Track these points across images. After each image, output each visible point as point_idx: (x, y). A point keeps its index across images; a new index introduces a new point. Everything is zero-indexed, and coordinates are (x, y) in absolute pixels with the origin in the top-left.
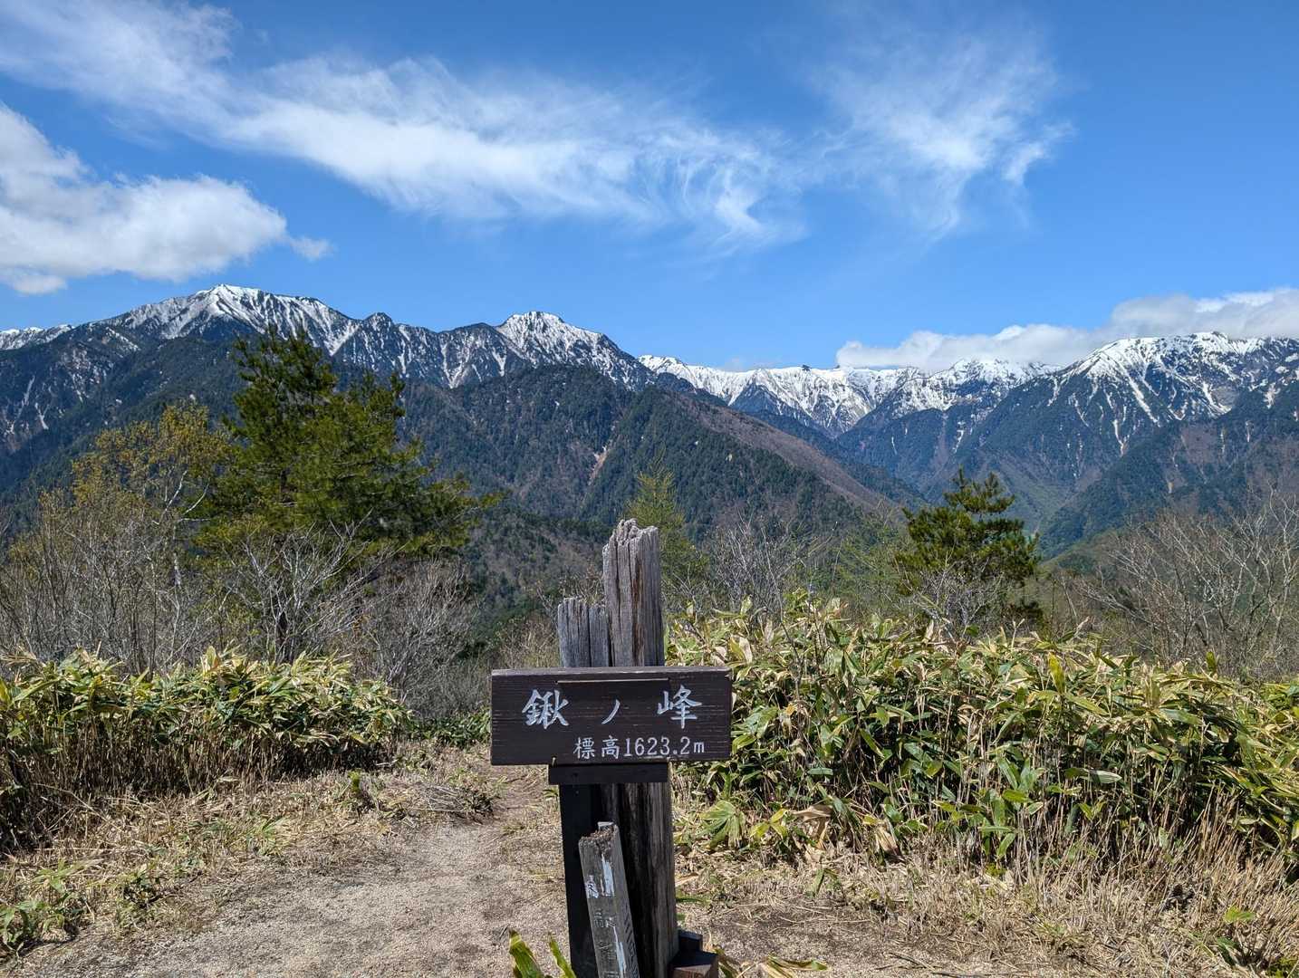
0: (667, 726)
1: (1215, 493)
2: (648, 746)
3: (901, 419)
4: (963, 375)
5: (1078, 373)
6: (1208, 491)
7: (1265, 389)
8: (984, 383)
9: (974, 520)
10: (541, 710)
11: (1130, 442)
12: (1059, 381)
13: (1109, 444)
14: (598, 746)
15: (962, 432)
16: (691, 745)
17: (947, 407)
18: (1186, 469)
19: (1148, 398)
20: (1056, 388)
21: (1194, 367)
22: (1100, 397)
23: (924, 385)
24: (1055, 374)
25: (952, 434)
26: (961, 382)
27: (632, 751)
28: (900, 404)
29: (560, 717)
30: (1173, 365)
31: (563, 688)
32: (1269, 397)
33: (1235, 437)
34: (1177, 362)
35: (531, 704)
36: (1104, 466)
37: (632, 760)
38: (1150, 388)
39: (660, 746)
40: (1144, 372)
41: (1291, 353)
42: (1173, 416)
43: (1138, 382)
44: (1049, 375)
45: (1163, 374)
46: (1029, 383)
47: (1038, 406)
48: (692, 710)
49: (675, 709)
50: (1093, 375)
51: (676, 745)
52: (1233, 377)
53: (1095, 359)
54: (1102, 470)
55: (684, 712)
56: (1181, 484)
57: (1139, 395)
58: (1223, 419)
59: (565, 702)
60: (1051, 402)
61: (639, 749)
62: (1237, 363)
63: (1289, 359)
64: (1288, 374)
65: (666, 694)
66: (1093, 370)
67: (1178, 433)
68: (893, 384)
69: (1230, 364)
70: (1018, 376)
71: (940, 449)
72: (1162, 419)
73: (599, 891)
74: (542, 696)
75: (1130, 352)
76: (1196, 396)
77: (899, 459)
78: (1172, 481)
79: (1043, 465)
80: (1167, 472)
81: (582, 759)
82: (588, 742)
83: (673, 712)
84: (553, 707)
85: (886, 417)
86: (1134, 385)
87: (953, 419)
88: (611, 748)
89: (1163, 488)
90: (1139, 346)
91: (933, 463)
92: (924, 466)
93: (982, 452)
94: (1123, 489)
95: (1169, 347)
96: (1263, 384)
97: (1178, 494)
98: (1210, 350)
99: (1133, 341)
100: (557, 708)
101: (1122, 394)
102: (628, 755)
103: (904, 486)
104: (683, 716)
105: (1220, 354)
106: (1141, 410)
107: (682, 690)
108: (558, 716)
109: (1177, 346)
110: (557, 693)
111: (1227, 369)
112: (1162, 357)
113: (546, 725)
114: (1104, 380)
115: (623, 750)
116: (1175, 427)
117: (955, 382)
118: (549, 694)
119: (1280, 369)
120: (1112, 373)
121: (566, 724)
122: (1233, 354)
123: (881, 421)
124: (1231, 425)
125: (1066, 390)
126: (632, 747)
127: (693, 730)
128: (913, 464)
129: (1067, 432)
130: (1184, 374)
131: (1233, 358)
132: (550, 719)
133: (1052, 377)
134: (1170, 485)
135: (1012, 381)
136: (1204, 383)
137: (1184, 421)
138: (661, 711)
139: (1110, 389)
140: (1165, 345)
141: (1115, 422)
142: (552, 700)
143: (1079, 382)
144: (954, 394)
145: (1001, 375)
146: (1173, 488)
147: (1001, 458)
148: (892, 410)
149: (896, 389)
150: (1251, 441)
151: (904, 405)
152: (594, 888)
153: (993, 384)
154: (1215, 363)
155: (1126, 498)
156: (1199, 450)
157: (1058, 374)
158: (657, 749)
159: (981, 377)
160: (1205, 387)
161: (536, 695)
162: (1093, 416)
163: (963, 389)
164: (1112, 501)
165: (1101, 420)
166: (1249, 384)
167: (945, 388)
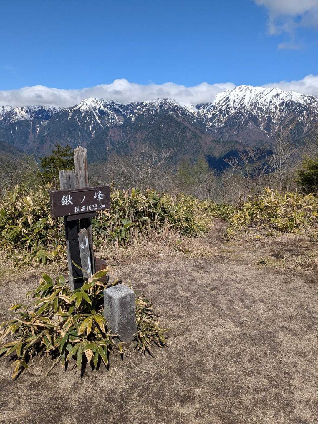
0: (96, 201)
1: (120, 150)
2: (92, 207)
3: (14, 123)
4: (37, 107)
5: (77, 108)
6: (118, 150)
7: (132, 117)
8: (45, 110)
9: (64, 159)
10: (66, 200)
11: (95, 133)
12: (71, 111)
13: (89, 134)
14: (80, 209)
15: (38, 129)
16: (102, 206)
17: (32, 119)
18: (112, 143)
19: (99, 119)
20: (70, 114)
21: (112, 109)
22: (85, 117)
23: (22, 110)
24: (69, 109)
25: (34, 130)
26: (36, 110)
27: (88, 209)
28: (13, 117)
29: (71, 202)
30: (106, 107)
31: (71, 194)
32: (133, 119)
33: (125, 132)
34: (107, 107)
35: (63, 199)
36: (88, 141)
37: (89, 211)
38: (100, 115)
39: (95, 207)
40: (98, 110)
41: (138, 106)
42: (107, 125)
43: (96, 113)
44: (68, 109)
45: (104, 111)
46: (61, 111)
47: (65, 120)
48: (102, 197)
49: (98, 197)
50: (82, 110)
51: (98, 206)
52: (123, 113)
53: (82, 104)
54: (87, 143)
55: (100, 197)
56: (110, 148)
57: (97, 118)
58: (121, 126)
59: (72, 198)
60: (69, 119)
61: (90, 208)
62: (124, 108)
63: (137, 108)
64: (138, 112)
65: (96, 193)
66: (82, 108)
67: (109, 131)
68: (9, 110)
69: (122, 108)
70: (57, 109)
71: (31, 135)
72: (104, 126)
73: (84, 246)
74: (66, 196)
75: (93, 102)
76: (113, 119)
77: (15, 139)
78: (108, 146)
79: (68, 141)
80: (107, 143)
81: (77, 213)
82: (78, 208)
83: (97, 198)
84: (69, 199)
85: (8, 123)
86: (95, 114)
87: (34, 124)
88: (83, 209)
89: (106, 149)
90: (96, 100)
91: (29, 141)
92: (25, 142)
93: (46, 137)
94: (94, 149)
95: (105, 102)
96: (131, 115)
97: (111, 150)
98: (116, 103)
99: (94, 99)
100: (70, 200)
101: (91, 117)
102: (87, 210)
103: (18, 150)
104: (100, 199)
105: (119, 105)
106: (98, 122)
107: (99, 192)
108: (70, 201)
109: (107, 101)
110: (70, 195)
111: (121, 110)
112: (103, 105)
113: (67, 205)
114: (86, 112)
115: (86, 209)
116: (107, 128)
117: (34, 110)
118: (67, 196)
119: (135, 111)
120: (88, 109)
121: (72, 204)
122: (123, 105)
123: (6, 124)
124: (123, 128)
125: (74, 114)
126: (88, 208)
127: (103, 202)
128: (21, 141)
129: (75, 129)
130: (109, 111)
131: (123, 106)
132: (68, 203)
133: (68, 110)
134: (108, 148)
135: (55, 110)
136: (115, 114)
137: (110, 127)
138: (95, 198)
139: (88, 115)
140: (103, 101)
141: (90, 127)
142: (68, 197)
143: (78, 112)
144: (34, 114)
145: (51, 108)
146: (109, 149)
147: (53, 139)
148: (10, 120)
149: (10, 111)
150: (129, 133)
151: (14, 118)
152: (83, 246)
153: (48, 111)
154: (118, 108)
155: (95, 153)
156: (116, 136)
157: (70, 109)
158: (94, 208)
159: (43, 108)
160: (116, 116)
161: (64, 196)
162: (83, 124)
163: (37, 113)
164: (91, 153)
165: (85, 126)
166: (127, 115)
167: (30, 112)
